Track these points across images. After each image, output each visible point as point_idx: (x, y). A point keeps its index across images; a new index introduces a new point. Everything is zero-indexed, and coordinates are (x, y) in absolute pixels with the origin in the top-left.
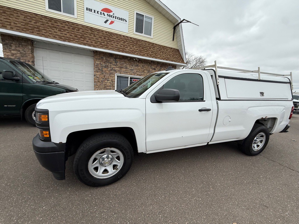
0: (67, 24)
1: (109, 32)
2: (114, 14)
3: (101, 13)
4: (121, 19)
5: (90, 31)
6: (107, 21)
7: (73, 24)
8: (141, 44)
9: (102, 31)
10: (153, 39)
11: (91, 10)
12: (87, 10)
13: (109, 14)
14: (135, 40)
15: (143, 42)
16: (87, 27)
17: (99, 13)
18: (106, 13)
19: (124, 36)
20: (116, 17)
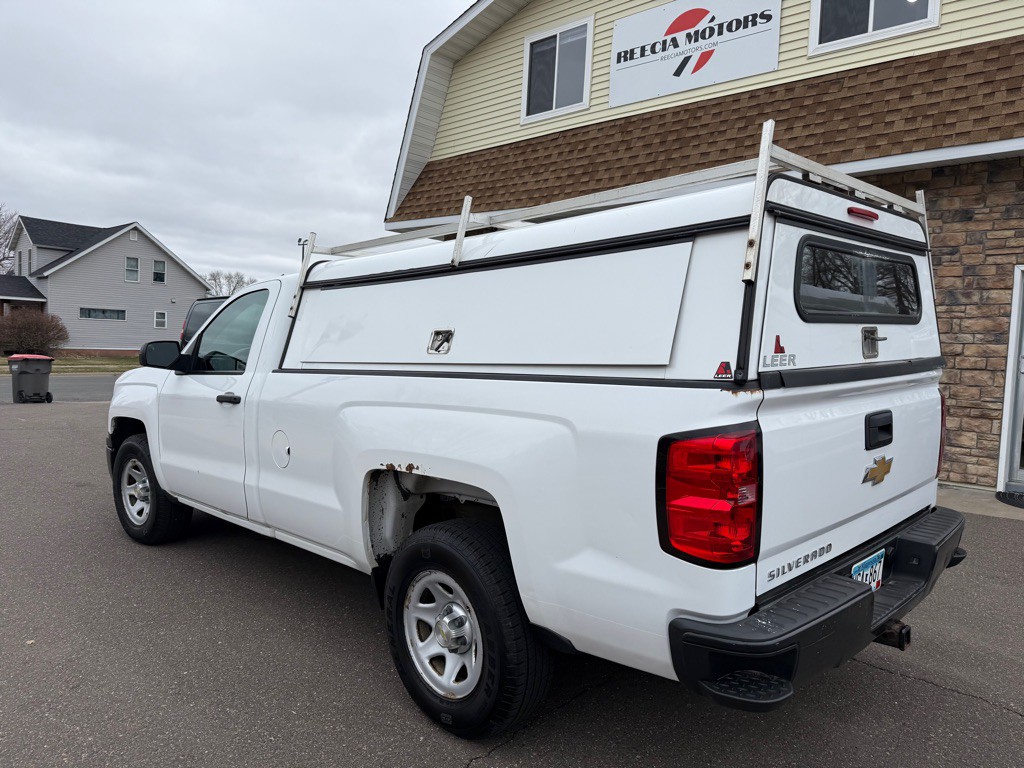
0: (560, 142)
1: (686, 109)
2: (713, 19)
3: (665, 42)
4: (743, 23)
5: (618, 138)
6: (687, 60)
7: (574, 132)
8: (845, 93)
9: (661, 114)
10: (944, 29)
11: (632, 51)
12: (619, 61)
13: (692, 31)
14: (811, 87)
15: (862, 79)
16: (613, 124)
17: (658, 47)
18: (681, 36)
19: (753, 95)
20: (721, 26)
